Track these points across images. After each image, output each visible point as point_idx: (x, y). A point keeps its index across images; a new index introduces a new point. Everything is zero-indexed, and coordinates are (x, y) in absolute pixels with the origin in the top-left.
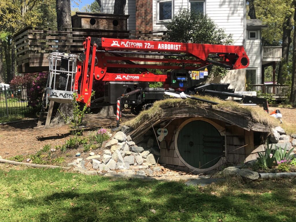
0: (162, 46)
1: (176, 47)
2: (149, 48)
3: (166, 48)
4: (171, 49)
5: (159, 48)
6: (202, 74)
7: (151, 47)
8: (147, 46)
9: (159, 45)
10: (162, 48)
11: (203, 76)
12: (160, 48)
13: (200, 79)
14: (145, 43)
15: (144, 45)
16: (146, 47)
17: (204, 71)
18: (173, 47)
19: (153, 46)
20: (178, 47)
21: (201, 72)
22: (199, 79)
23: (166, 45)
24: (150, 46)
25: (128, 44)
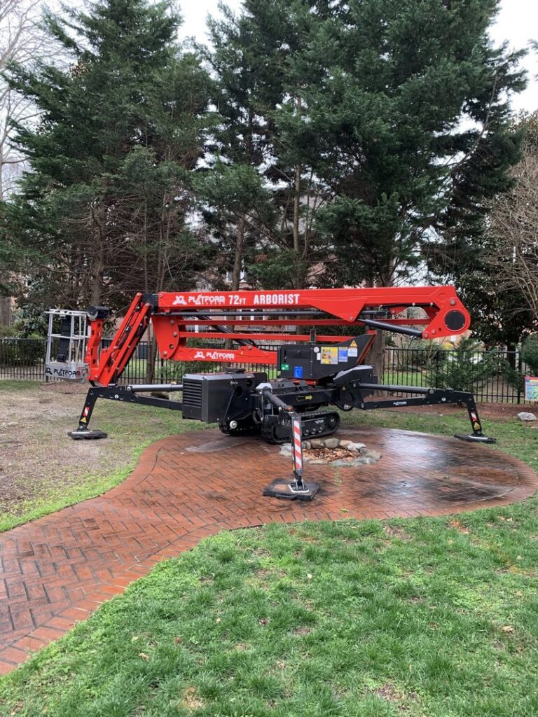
0: (261, 299)
1: (288, 299)
2: (237, 303)
3: (270, 303)
4: (279, 303)
5: (255, 303)
6: (345, 354)
7: (241, 301)
8: (234, 300)
9: (256, 297)
10: (261, 303)
11: (346, 358)
12: (258, 303)
13: (339, 363)
14: (230, 296)
15: (228, 299)
16: (231, 303)
17: (349, 347)
18: (282, 299)
19: (244, 299)
20: (294, 299)
21: (341, 349)
22: (336, 363)
23: (270, 296)
24: (238, 301)
25: (201, 300)
